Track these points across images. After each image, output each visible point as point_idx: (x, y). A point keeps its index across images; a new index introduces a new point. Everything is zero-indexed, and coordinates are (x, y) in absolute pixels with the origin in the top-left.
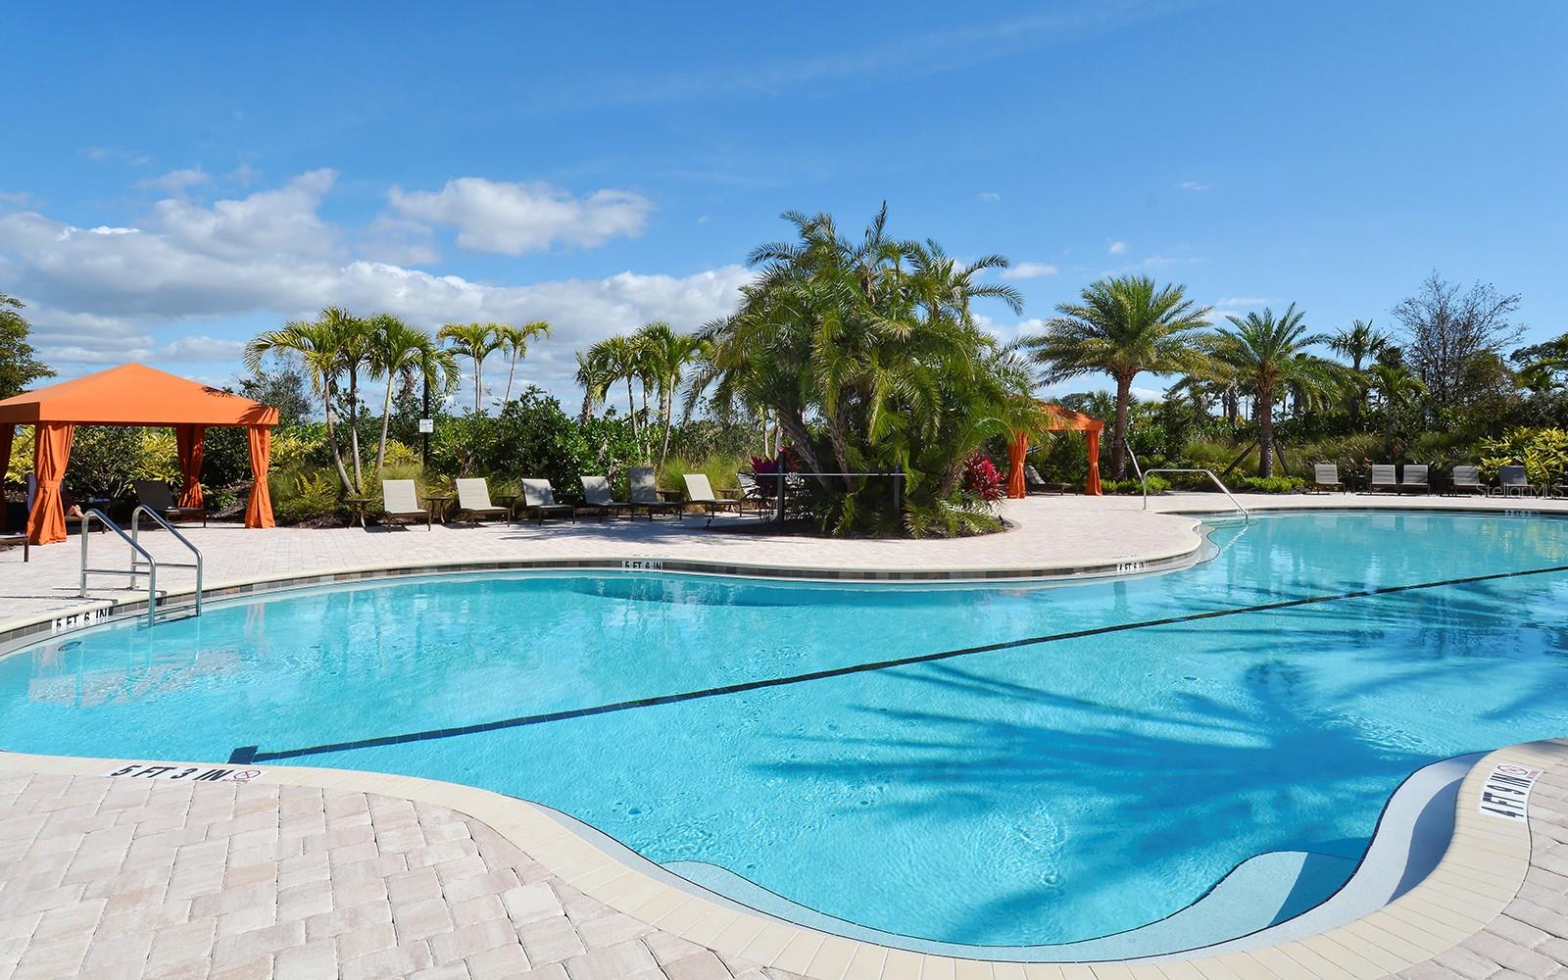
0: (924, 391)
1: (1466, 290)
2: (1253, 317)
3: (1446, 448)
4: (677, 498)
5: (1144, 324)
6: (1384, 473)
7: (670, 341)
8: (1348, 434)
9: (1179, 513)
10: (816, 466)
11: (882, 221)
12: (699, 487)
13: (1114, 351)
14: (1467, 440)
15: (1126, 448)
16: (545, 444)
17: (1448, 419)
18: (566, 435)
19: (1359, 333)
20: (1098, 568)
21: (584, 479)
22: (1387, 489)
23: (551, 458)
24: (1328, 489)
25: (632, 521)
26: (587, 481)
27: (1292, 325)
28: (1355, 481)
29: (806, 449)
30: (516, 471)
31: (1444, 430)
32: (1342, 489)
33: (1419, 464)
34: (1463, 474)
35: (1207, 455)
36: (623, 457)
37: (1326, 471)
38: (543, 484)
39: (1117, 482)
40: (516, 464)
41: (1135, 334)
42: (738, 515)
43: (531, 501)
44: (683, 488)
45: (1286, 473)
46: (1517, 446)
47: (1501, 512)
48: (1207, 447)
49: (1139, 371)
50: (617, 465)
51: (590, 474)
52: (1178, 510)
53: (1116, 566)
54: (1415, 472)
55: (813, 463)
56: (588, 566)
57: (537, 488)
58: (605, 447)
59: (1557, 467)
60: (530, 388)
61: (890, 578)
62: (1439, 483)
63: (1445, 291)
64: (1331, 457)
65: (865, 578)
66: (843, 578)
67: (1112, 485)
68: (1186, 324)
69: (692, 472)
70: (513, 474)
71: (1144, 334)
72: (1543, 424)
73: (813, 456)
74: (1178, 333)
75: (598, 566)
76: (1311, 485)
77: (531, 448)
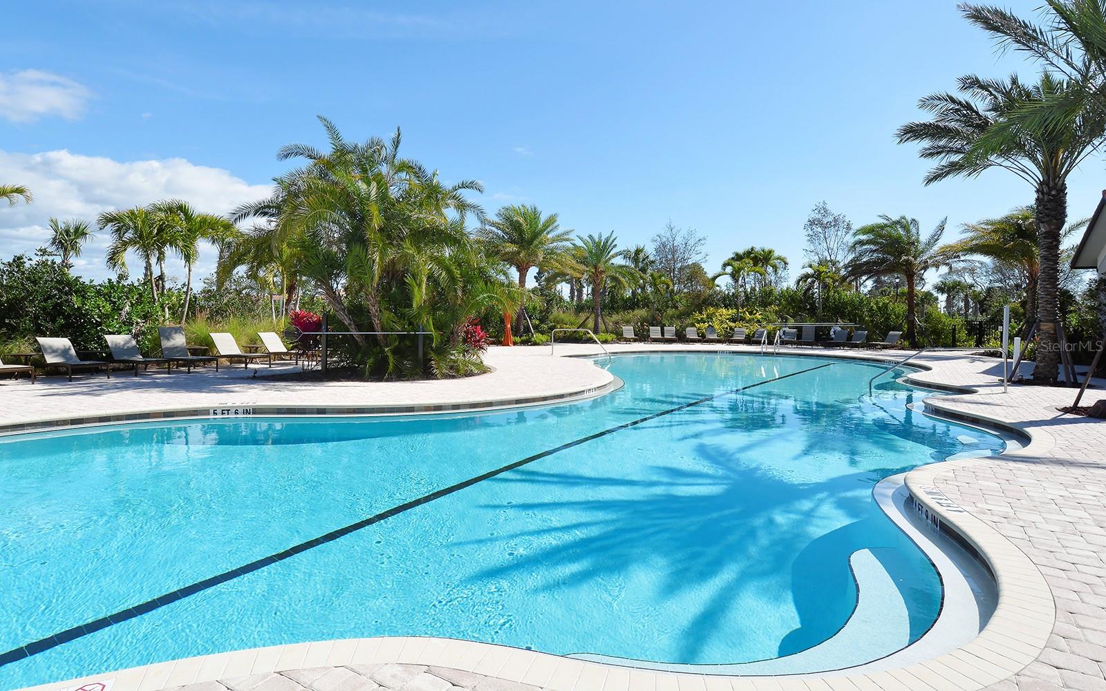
0: (449, 271)
1: (684, 232)
2: (590, 237)
3: (679, 317)
4: (203, 352)
5: (536, 235)
6: (655, 332)
7: (189, 218)
8: (633, 309)
9: (570, 356)
10: (353, 326)
11: (398, 142)
12: (226, 343)
13: (519, 253)
14: (687, 314)
15: (525, 316)
16: (60, 305)
17: (677, 301)
18: (83, 297)
19: (638, 252)
20: (576, 393)
21: (109, 338)
22: (656, 341)
23: (67, 317)
24: (628, 341)
25: (169, 374)
26: (111, 339)
27: (611, 243)
28: (642, 337)
29: (344, 313)
30: (25, 329)
31: (676, 308)
32: (635, 341)
33: (669, 326)
34: (691, 333)
35: (562, 320)
36: (146, 317)
37: (628, 331)
38: (63, 342)
39: (520, 337)
40: (27, 323)
41: (531, 242)
42: (268, 366)
43: (50, 359)
44: (211, 344)
45: (607, 331)
46: (710, 317)
47: (716, 352)
48: (562, 315)
49: (532, 266)
50: (141, 325)
51: (111, 333)
52: (569, 354)
53: (584, 391)
54: (670, 331)
55: (350, 324)
56: (173, 416)
57: (57, 346)
58: (127, 308)
59: (727, 328)
60: (41, 250)
61: (453, 409)
62: (681, 338)
63: (674, 231)
64: (628, 322)
65: (435, 410)
66: (418, 411)
67: (518, 339)
68: (559, 238)
69: (216, 331)
70: (22, 333)
71: (536, 242)
72: (717, 306)
73: (350, 319)
74: (555, 244)
75: (185, 416)
76: (620, 338)
77: (44, 309)
